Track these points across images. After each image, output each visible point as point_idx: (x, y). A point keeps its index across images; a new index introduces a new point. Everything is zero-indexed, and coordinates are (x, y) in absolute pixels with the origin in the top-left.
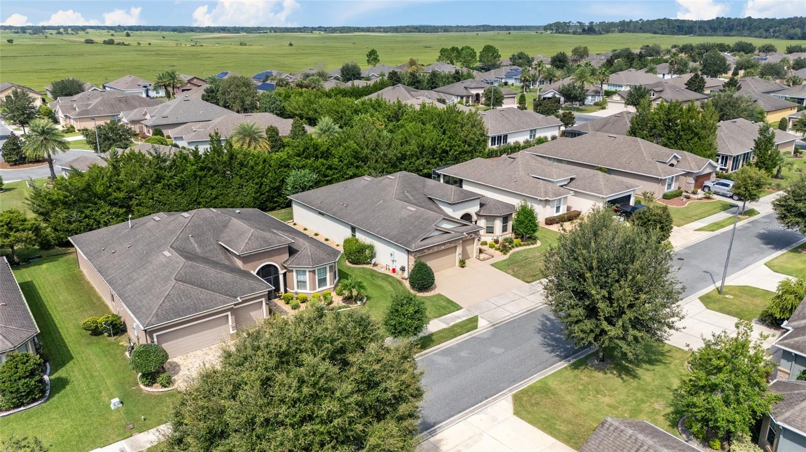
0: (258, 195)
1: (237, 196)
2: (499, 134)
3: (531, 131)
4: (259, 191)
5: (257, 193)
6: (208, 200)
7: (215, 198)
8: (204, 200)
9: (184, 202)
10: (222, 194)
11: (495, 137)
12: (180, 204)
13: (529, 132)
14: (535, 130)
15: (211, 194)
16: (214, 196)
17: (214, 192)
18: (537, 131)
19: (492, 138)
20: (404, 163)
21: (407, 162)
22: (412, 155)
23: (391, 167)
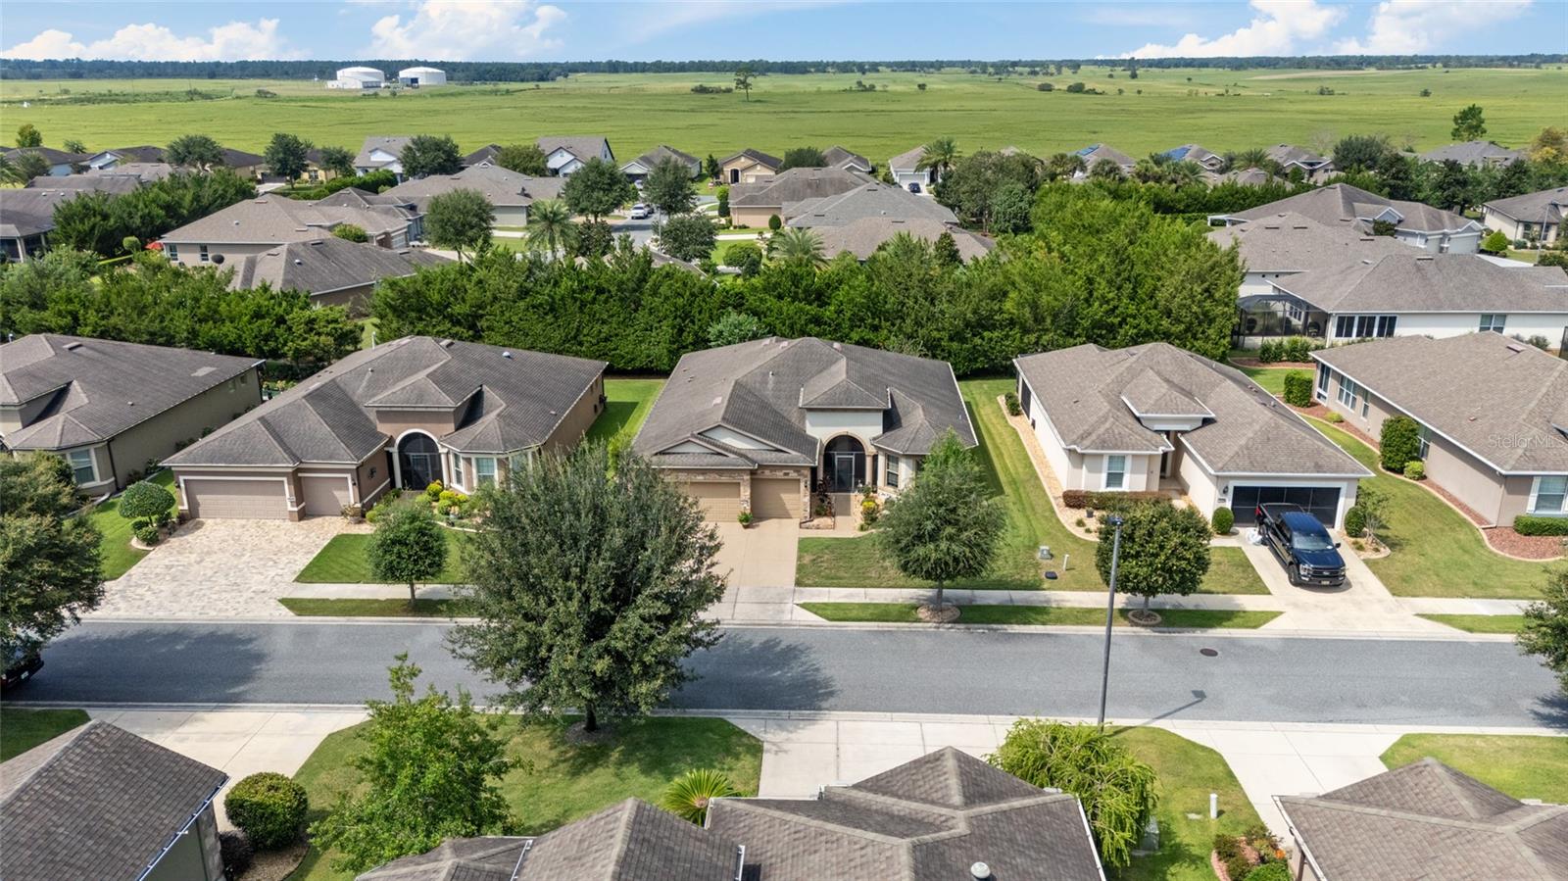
0: (675, 346)
1: (640, 342)
2: (1367, 312)
3: (1487, 318)
4: (677, 341)
5: (674, 343)
6: (594, 341)
7: (606, 340)
8: (589, 339)
9: (557, 335)
10: (617, 335)
11: (1351, 319)
12: (550, 339)
13: (1479, 319)
14: (1504, 316)
15: (600, 332)
16: (603, 335)
17: (605, 329)
18: (1509, 320)
19: (1341, 319)
20: (986, 334)
21: (996, 334)
22: (1012, 323)
23: (951, 339)
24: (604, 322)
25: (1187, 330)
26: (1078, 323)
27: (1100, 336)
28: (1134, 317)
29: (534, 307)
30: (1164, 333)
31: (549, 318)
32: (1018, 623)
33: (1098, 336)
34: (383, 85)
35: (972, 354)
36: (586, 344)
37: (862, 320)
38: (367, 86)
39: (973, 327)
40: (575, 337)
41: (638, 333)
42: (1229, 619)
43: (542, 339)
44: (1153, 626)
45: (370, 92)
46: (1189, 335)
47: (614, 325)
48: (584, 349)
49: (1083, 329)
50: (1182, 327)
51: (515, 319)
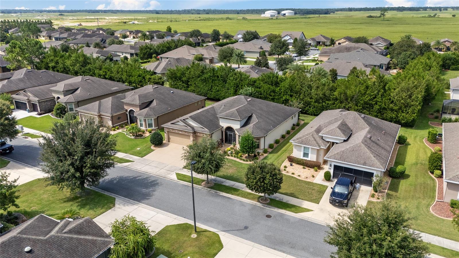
20: (327, 102)
21: (330, 102)
22: (336, 99)
23: (315, 102)
24: (218, 86)
25: (399, 109)
26: (359, 102)
27: (367, 107)
28: (380, 102)
29: (201, 80)
30: (391, 109)
31: (205, 84)
32: (225, 192)
33: (366, 107)
34: (276, 16)
35: (322, 108)
36: (213, 92)
37: (287, 93)
38: (271, 16)
39: (322, 99)
40: (211, 90)
41: (226, 90)
42: (291, 208)
43: (202, 89)
44: (264, 203)
45: (272, 18)
46: (401, 111)
47: (220, 87)
48: (213, 93)
49: (361, 104)
50: (397, 108)
51: (196, 83)
